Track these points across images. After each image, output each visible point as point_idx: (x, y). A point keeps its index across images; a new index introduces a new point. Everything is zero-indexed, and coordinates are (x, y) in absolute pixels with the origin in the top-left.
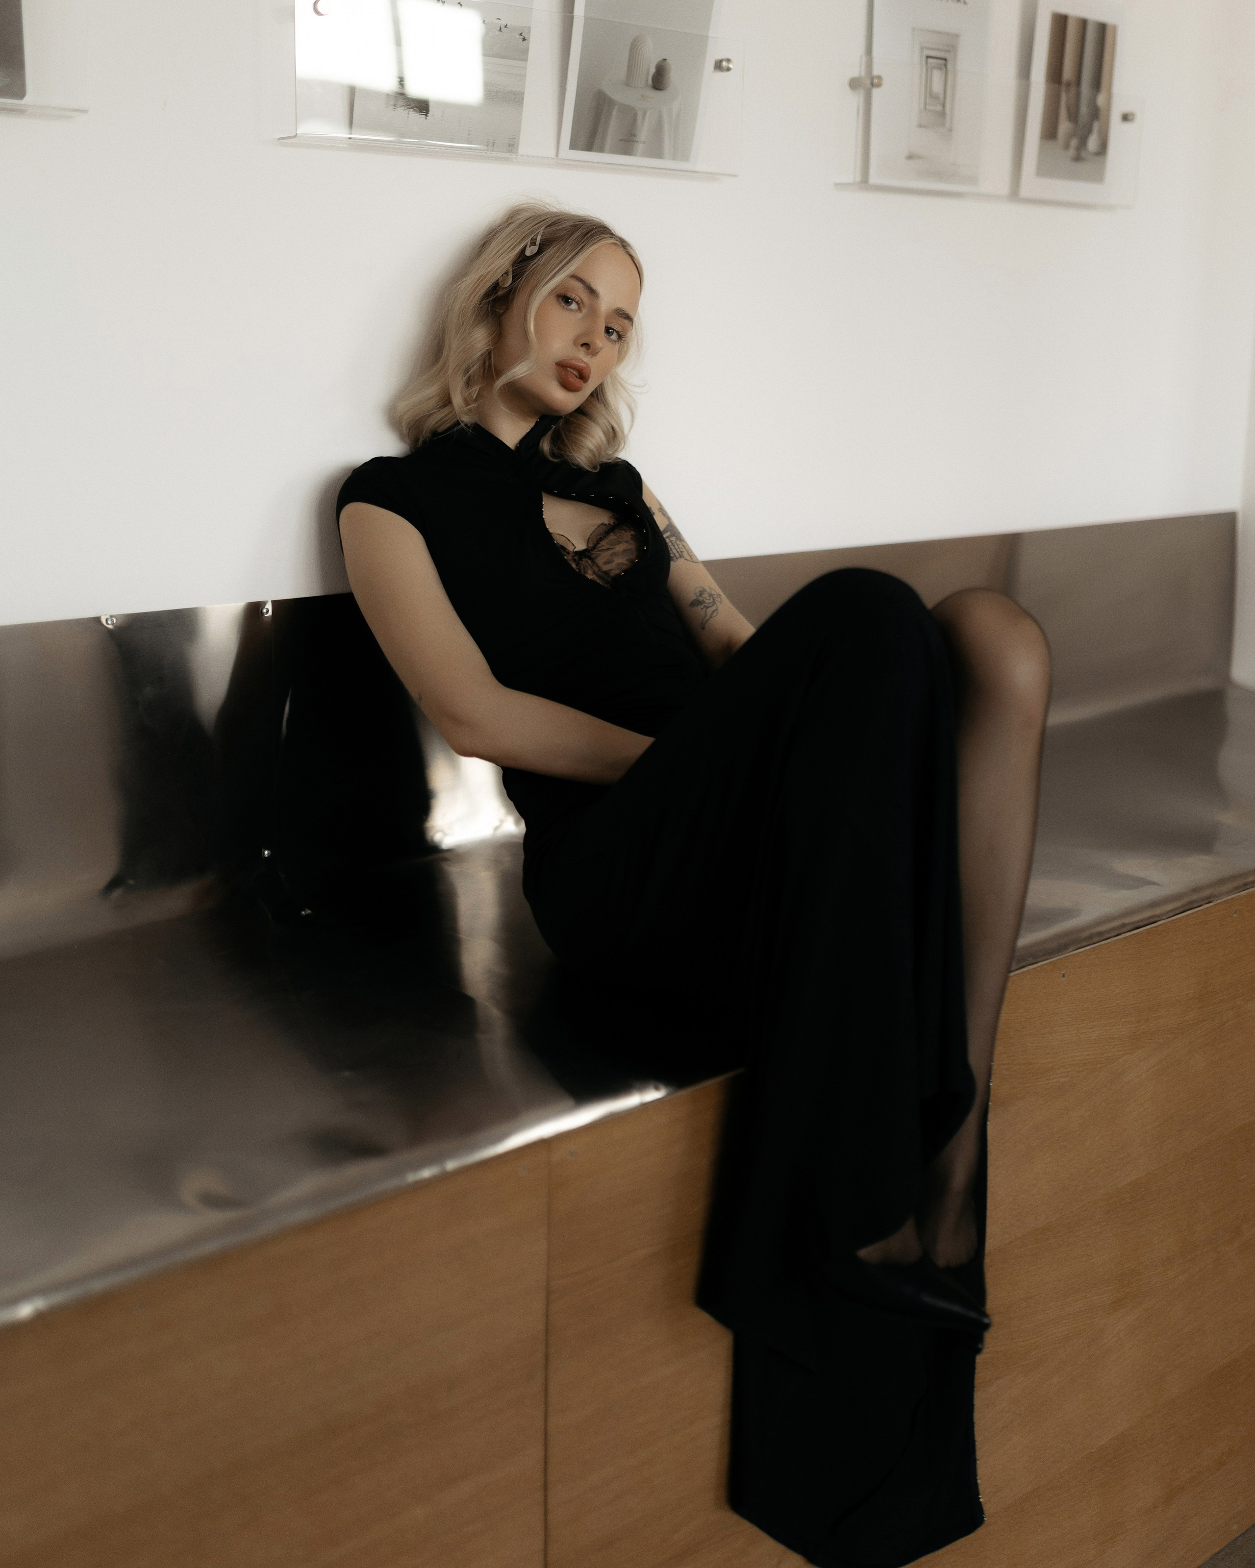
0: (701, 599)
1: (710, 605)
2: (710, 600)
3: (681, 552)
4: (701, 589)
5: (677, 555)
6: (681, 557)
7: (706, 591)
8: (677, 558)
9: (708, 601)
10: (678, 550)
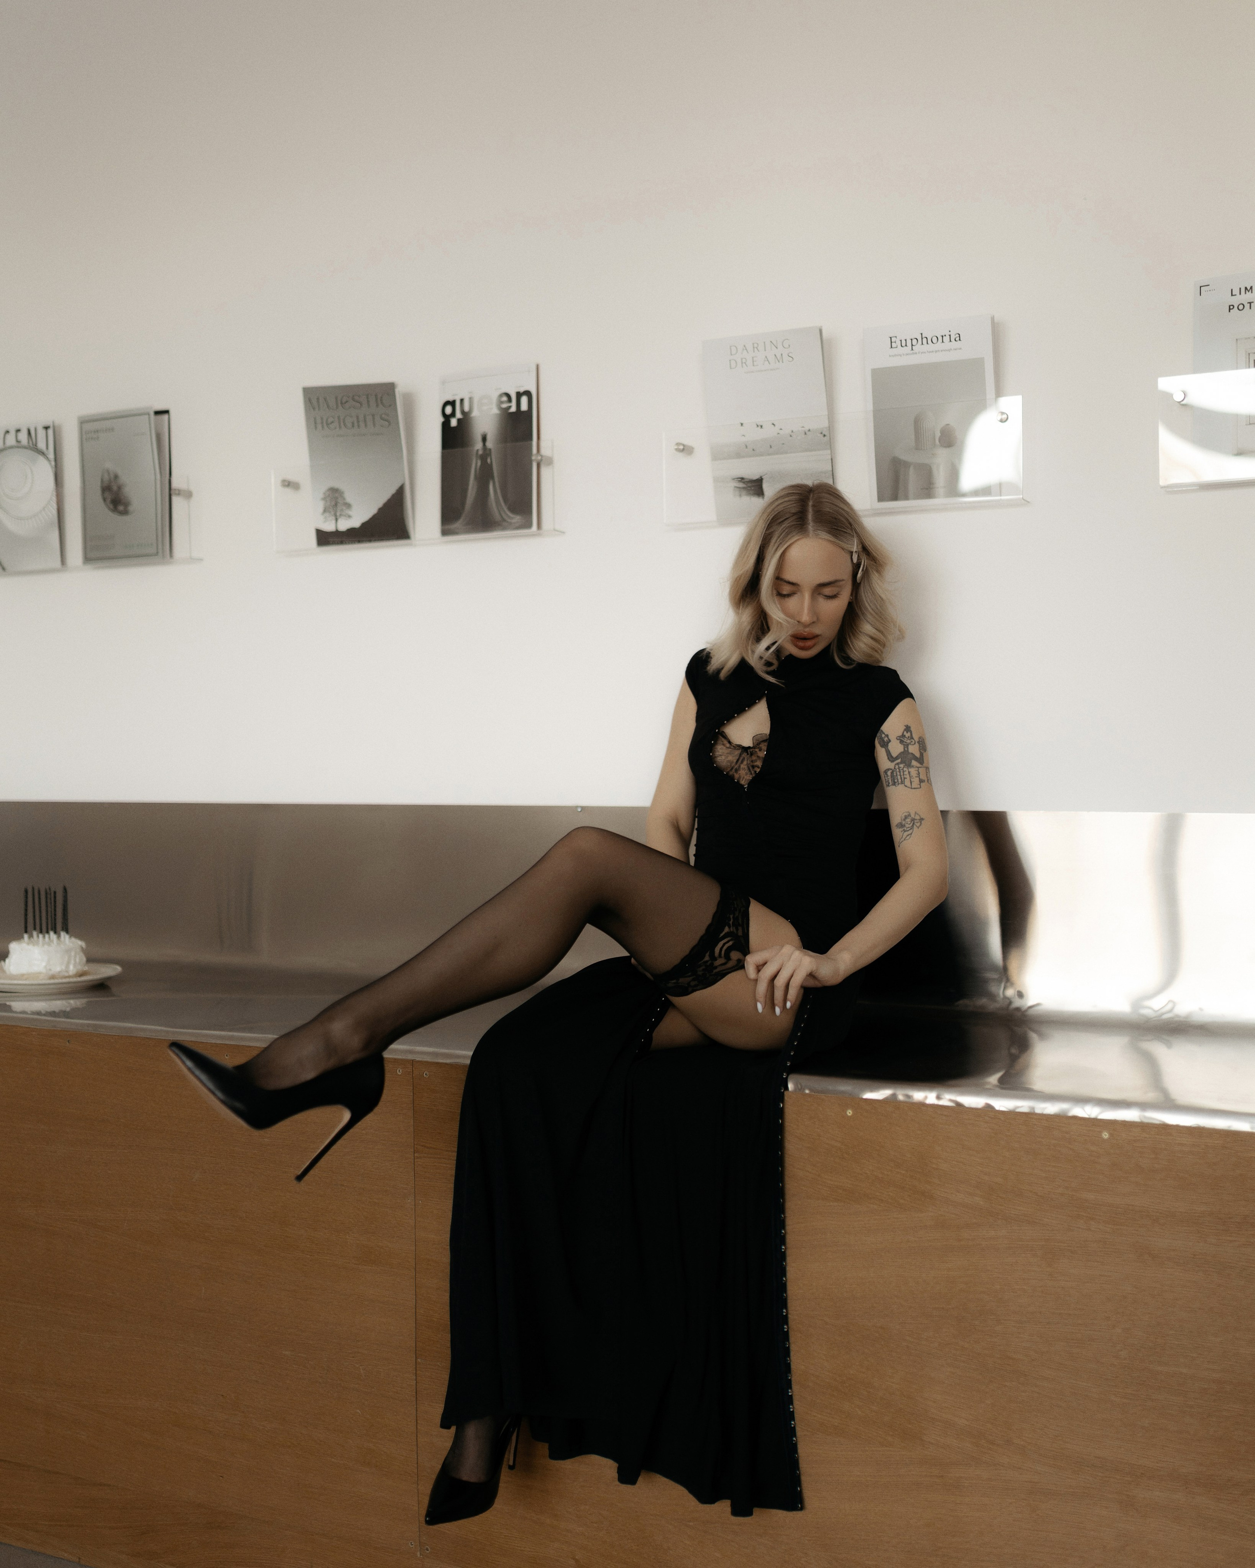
0: (904, 822)
1: (908, 829)
2: (910, 824)
3: (904, 778)
4: (907, 814)
5: (900, 780)
6: (902, 783)
7: (910, 816)
8: (898, 784)
9: (907, 826)
10: (902, 777)
